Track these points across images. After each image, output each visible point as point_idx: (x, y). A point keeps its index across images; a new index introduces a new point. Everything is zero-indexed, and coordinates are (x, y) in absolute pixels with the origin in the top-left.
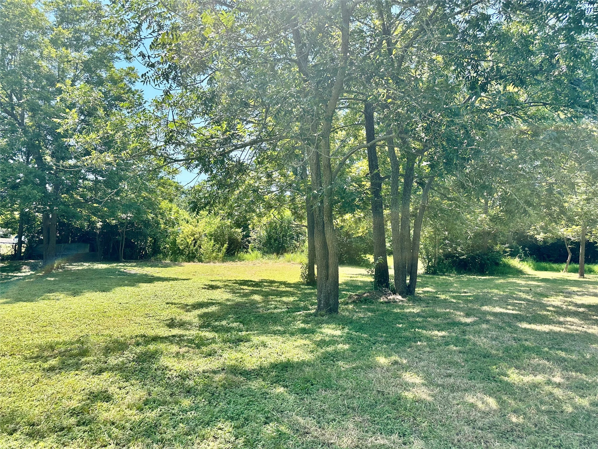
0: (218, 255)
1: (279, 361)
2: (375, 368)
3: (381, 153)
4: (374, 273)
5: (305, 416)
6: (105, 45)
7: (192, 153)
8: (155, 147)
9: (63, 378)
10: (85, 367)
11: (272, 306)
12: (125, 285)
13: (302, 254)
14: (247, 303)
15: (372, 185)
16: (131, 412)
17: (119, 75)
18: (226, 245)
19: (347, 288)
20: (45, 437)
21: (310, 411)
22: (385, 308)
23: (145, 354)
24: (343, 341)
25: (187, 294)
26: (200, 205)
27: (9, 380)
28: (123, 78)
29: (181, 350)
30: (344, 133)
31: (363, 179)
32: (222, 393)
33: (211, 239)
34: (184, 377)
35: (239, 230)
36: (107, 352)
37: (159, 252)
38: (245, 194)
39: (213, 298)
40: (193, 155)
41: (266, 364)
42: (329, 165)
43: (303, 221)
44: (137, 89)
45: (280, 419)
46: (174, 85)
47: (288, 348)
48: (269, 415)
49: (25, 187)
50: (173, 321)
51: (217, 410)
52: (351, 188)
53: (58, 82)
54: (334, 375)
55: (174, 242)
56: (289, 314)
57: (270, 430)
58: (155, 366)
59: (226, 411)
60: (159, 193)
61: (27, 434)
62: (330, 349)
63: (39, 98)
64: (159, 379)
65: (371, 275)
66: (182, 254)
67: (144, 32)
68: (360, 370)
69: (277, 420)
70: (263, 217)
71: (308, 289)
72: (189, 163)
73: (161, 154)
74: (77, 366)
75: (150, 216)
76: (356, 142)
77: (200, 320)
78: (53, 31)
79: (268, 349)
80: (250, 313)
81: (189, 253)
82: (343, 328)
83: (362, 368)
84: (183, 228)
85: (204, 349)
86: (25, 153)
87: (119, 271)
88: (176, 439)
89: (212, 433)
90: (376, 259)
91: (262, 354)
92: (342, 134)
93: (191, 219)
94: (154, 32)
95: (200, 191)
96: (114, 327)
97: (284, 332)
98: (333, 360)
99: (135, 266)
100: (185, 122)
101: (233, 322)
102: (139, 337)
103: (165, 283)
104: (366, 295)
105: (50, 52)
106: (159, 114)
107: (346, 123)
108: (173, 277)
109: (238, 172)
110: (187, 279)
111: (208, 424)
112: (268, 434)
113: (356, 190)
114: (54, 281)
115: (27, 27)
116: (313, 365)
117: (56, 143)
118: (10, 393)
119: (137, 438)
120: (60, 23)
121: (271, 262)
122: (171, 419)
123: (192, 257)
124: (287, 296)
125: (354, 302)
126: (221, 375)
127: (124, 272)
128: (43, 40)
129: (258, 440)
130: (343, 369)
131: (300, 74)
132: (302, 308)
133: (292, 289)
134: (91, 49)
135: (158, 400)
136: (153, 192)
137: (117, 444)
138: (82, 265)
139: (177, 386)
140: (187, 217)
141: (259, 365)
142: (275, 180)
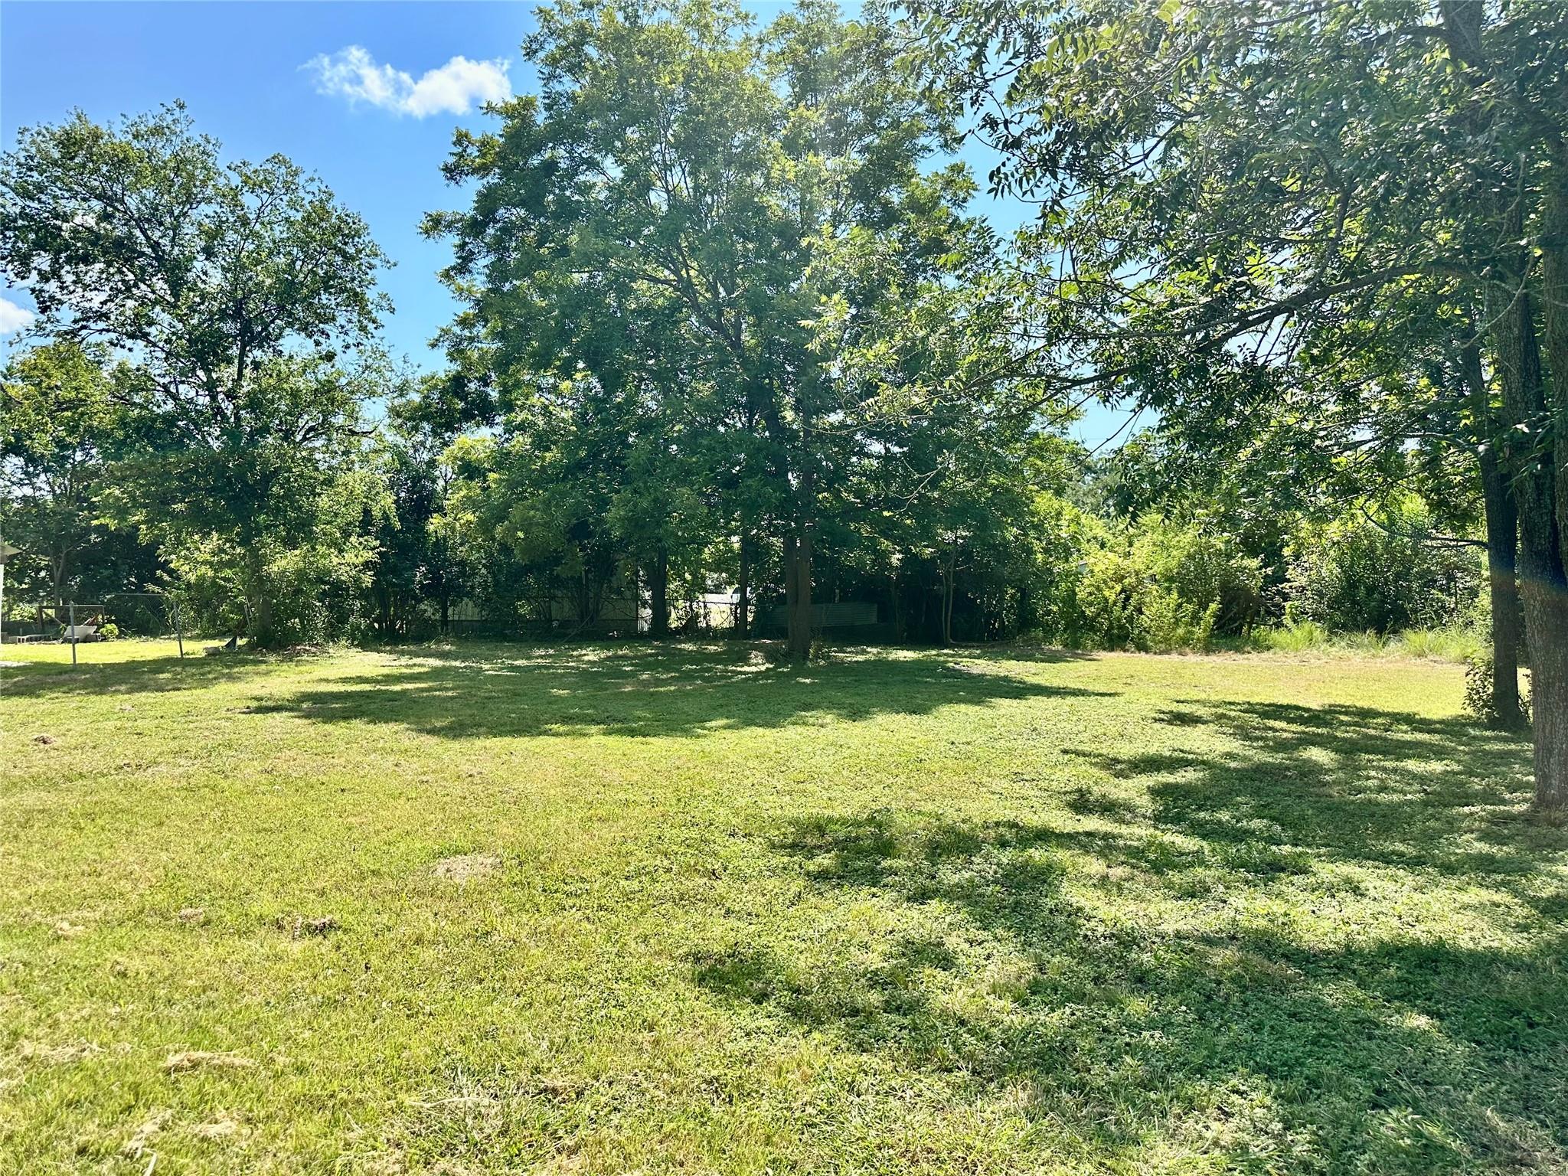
0: (1192, 633)
1: (1407, 940)
6: (896, 124)
7: (1119, 358)
8: (1023, 354)
9: (847, 897)
10: (890, 880)
11: (1370, 783)
12: (960, 701)
13: (1469, 631)
14: (1288, 769)
16: (1002, 1003)
17: (929, 191)
20: (823, 1023)
23: (1022, 869)
25: (1113, 731)
26: (1140, 495)
27: (746, 887)
28: (939, 197)
29: (1111, 872)
32: (1234, 1000)
33: (1169, 590)
34: (1127, 940)
35: (1254, 563)
36: (933, 854)
37: (1035, 623)
38: (1272, 457)
39: (1186, 748)
40: (1121, 363)
41: (1363, 940)
43: (1470, 529)
44: (970, 216)
45: (1422, 1104)
46: (1071, 184)
47: (1436, 908)
48: (1385, 1086)
49: (750, 482)
50: (1082, 796)
51: (1223, 1040)
53: (803, 235)
55: (1070, 600)
56: (1430, 811)
57: (1391, 1125)
58: (1050, 903)
59: (1251, 1050)
60: (1029, 474)
61: (788, 1010)
63: (769, 281)
64: (1063, 935)
66: (1092, 629)
67: (994, 63)
69: (1413, 1105)
70: (1330, 521)
71: (1496, 739)
72: (1110, 387)
73: (1039, 372)
74: (874, 878)
75: (1010, 534)
77: (1154, 801)
78: (788, 118)
79: (1366, 901)
80: (1300, 797)
81: (1111, 627)
84: (1092, 560)
85: (1174, 876)
86: (745, 408)
87: (944, 668)
88: (1117, 1093)
89: (1215, 1099)
91: (1347, 912)
93: (1111, 537)
94: (1016, 55)
95: (1136, 460)
96: (945, 797)
97: (1420, 861)
99: (978, 657)
100: (1099, 276)
101: (1250, 817)
102: (1004, 826)
103: (1054, 701)
105: (784, 171)
106: (1031, 268)
108: (1072, 686)
109: (1247, 398)
110: (1110, 695)
111: (1201, 1072)
112: (1387, 1137)
114: (813, 684)
115: (736, 125)
116: (1530, 968)
119: (1020, 1068)
120: (799, 98)
121: (1357, 656)
122: (1101, 1040)
123: (1118, 638)
124: (1419, 756)
126: (1228, 952)
127: (954, 670)
128: (769, 144)
129: (1355, 1147)
131: (1457, 66)
132: (1476, 795)
133: (1437, 737)
134: (867, 140)
135: (1064, 987)
136: (1017, 471)
137: (974, 1072)
138: (864, 652)
139: (1110, 962)
140: (1100, 532)
141: (1343, 942)
142: (1368, 409)
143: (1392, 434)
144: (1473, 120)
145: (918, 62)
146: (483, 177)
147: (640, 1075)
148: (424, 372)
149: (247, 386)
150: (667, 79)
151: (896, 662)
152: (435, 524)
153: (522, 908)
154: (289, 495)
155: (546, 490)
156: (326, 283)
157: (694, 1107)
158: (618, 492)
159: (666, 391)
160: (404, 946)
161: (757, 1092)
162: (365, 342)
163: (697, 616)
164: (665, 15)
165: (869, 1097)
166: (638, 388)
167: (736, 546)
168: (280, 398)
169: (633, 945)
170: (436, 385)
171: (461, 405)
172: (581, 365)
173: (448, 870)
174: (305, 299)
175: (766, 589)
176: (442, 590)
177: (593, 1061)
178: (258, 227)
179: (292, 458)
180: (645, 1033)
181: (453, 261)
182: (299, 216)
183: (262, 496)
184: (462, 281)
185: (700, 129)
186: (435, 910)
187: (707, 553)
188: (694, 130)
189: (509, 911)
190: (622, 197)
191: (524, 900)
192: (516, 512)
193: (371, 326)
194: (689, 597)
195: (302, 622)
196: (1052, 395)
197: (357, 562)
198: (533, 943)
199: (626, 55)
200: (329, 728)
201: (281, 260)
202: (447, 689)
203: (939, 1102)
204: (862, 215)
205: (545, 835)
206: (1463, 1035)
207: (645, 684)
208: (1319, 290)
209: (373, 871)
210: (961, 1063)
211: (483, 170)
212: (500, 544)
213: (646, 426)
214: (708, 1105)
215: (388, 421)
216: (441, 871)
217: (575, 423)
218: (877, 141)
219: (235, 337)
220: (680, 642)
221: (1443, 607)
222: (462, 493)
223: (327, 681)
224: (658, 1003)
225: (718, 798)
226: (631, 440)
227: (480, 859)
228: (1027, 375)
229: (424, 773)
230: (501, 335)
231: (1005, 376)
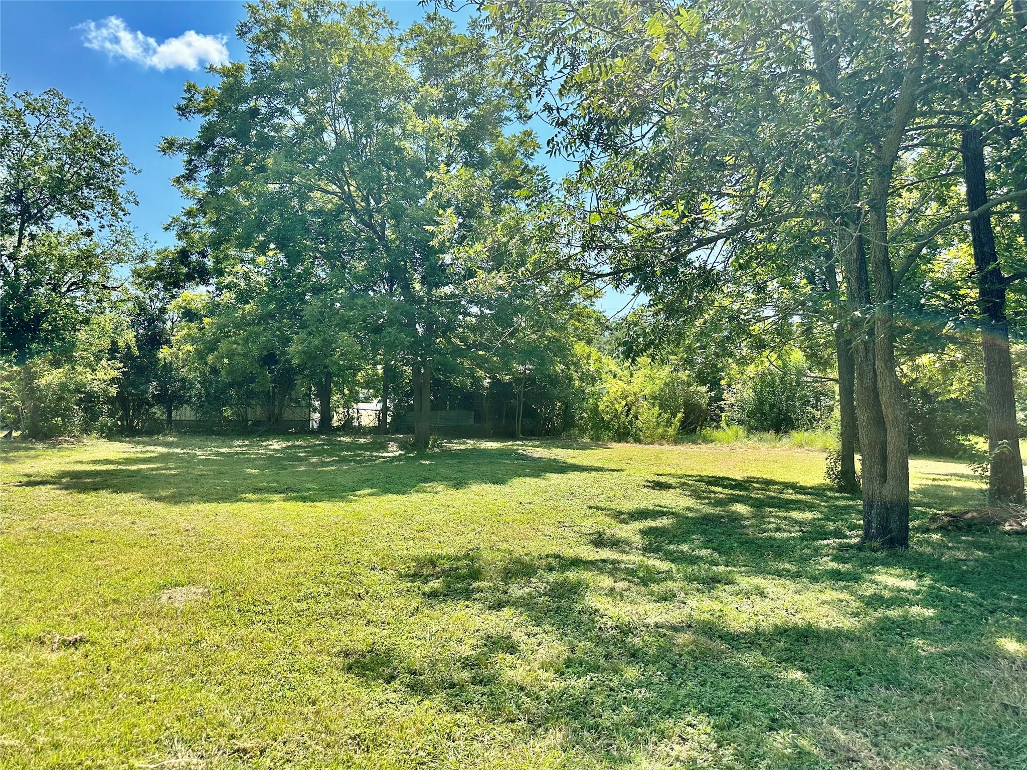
0: (667, 431)
1: (791, 625)
2: (996, 660)
3: (1003, 228)
4: (988, 474)
5: (848, 729)
6: (488, 101)
7: (625, 262)
8: (567, 256)
9: (449, 609)
10: (478, 596)
11: (770, 526)
12: (526, 475)
13: (828, 433)
14: (722, 517)
15: (982, 293)
16: (547, 674)
17: (510, 146)
18: (679, 415)
19: (926, 500)
20: (431, 694)
21: (856, 721)
22: (1016, 544)
23: (562, 585)
24: (921, 600)
25: (619, 494)
26: (637, 346)
27: (382, 605)
28: (516, 151)
29: (617, 585)
30: (916, 194)
31: (959, 283)
32: (690, 666)
33: (654, 404)
34: (626, 630)
35: (704, 389)
36: (506, 577)
37: (574, 425)
38: (715, 325)
39: (663, 504)
40: (627, 265)
41: (766, 625)
42: (887, 262)
43: (829, 371)
44: (536, 165)
45: (798, 727)
46: (597, 151)
47: (807, 604)
48: (777, 716)
49: (390, 330)
50: (600, 536)
51: (683, 692)
52: (935, 302)
53: (427, 169)
54: (904, 661)
55: (595, 410)
56: (805, 543)
57: (780, 741)
58: (579, 607)
59: (699, 698)
60: (571, 330)
61: (408, 686)
62: (894, 613)
63: (404, 197)
64: (586, 628)
65: (981, 477)
66: (608, 428)
68: (960, 658)
69: (793, 727)
70: (748, 365)
71: (843, 498)
72: (620, 279)
73: (577, 268)
74: (467, 594)
75: (558, 368)
76: (942, 211)
77: (643, 538)
78: (418, 92)
79: (767, 600)
80: (730, 535)
81: (619, 428)
82: (920, 577)
83: (965, 656)
84: (608, 385)
85: (655, 587)
86: (387, 280)
87: (516, 454)
88: (618, 730)
89: (677, 730)
90: (992, 446)
91: (757, 608)
92: (909, 198)
93: (620, 371)
94: (565, 67)
95: (636, 324)
96: (514, 539)
97: (798, 575)
98: (900, 634)
99: (538, 447)
100: (614, 210)
101: (700, 548)
102: (551, 557)
103: (584, 475)
104: (970, 515)
105: (414, 126)
106: (572, 202)
107: (921, 175)
108: (596, 465)
109: (702, 288)
110: (618, 471)
111: (669, 713)
112: (778, 748)
113: (945, 306)
114: (430, 464)
115: (384, 93)
116: (859, 639)
117: (427, 263)
118: (383, 623)
119: (558, 717)
120: (425, 79)
121: (764, 447)
122: (608, 696)
123: (623, 435)
124: (799, 509)
125: (942, 529)
126: (686, 636)
127: (523, 455)
128: (405, 108)
129: (759, 756)
130: (923, 653)
131: (824, 96)
132: (831, 533)
133: (810, 497)
134: (470, 110)
135: (587, 663)
136: (563, 328)
137: (529, 721)
138: (465, 443)
139: (615, 644)
140: (613, 367)
141: (754, 627)
142: (771, 297)
143: (785, 313)
144: (832, 129)
145: (503, 66)
146: (206, 115)
147: (306, 735)
148: (159, 247)
149: (24, 251)
150: (337, 60)
151: (485, 450)
152: (164, 353)
153: (223, 623)
154: (55, 330)
155: (245, 331)
156: (87, 182)
157: (343, 756)
158: (297, 333)
159: (333, 267)
160: (136, 653)
161: (386, 743)
162: (116, 224)
163: (352, 418)
164: (337, 17)
165: (461, 743)
166: (313, 263)
167: (380, 372)
168: (50, 261)
169: (302, 646)
170: (168, 256)
171: (185, 270)
172: (272, 246)
173: (170, 598)
174: (71, 192)
175: (401, 401)
176: (168, 399)
177: (273, 727)
178: (36, 139)
179: (59, 304)
180: (310, 707)
181: (183, 172)
182: (68, 134)
183: (35, 330)
184: (189, 186)
185: (359, 94)
186: (160, 626)
187: (360, 376)
188: (355, 95)
189: (214, 626)
190: (304, 135)
191: (225, 618)
192: (223, 346)
193: (121, 213)
194: (347, 406)
195: (63, 420)
196: (585, 283)
197: (106, 378)
198: (231, 648)
199: (309, 41)
200: (82, 496)
201: (54, 164)
202: (170, 469)
203: (506, 743)
204: (466, 159)
205: (240, 572)
206: (821, 682)
207: (314, 465)
208: (744, 225)
209: (114, 600)
210: (521, 716)
211: (206, 111)
212: (211, 367)
213: (318, 290)
214: (352, 754)
215: (131, 279)
216: (164, 598)
217: (267, 285)
218: (476, 112)
219: (16, 216)
220: (340, 436)
221: (813, 417)
222: (184, 332)
223: (82, 462)
224: (318, 686)
225: (364, 544)
226: (307, 298)
227: (193, 589)
228: (570, 270)
229: (153, 529)
230: (216, 224)
231: (556, 269)
